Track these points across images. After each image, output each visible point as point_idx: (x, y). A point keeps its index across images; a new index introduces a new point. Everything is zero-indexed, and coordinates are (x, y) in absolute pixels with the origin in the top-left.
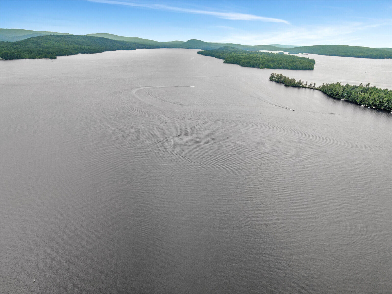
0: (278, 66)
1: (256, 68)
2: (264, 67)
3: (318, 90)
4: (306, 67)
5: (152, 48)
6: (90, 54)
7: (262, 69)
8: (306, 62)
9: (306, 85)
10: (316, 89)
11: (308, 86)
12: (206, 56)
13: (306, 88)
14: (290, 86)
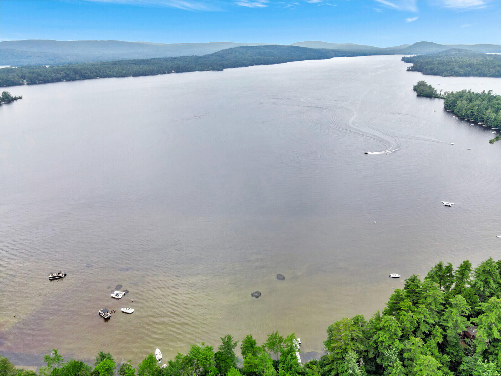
2: (449, 74)
9: (440, 94)
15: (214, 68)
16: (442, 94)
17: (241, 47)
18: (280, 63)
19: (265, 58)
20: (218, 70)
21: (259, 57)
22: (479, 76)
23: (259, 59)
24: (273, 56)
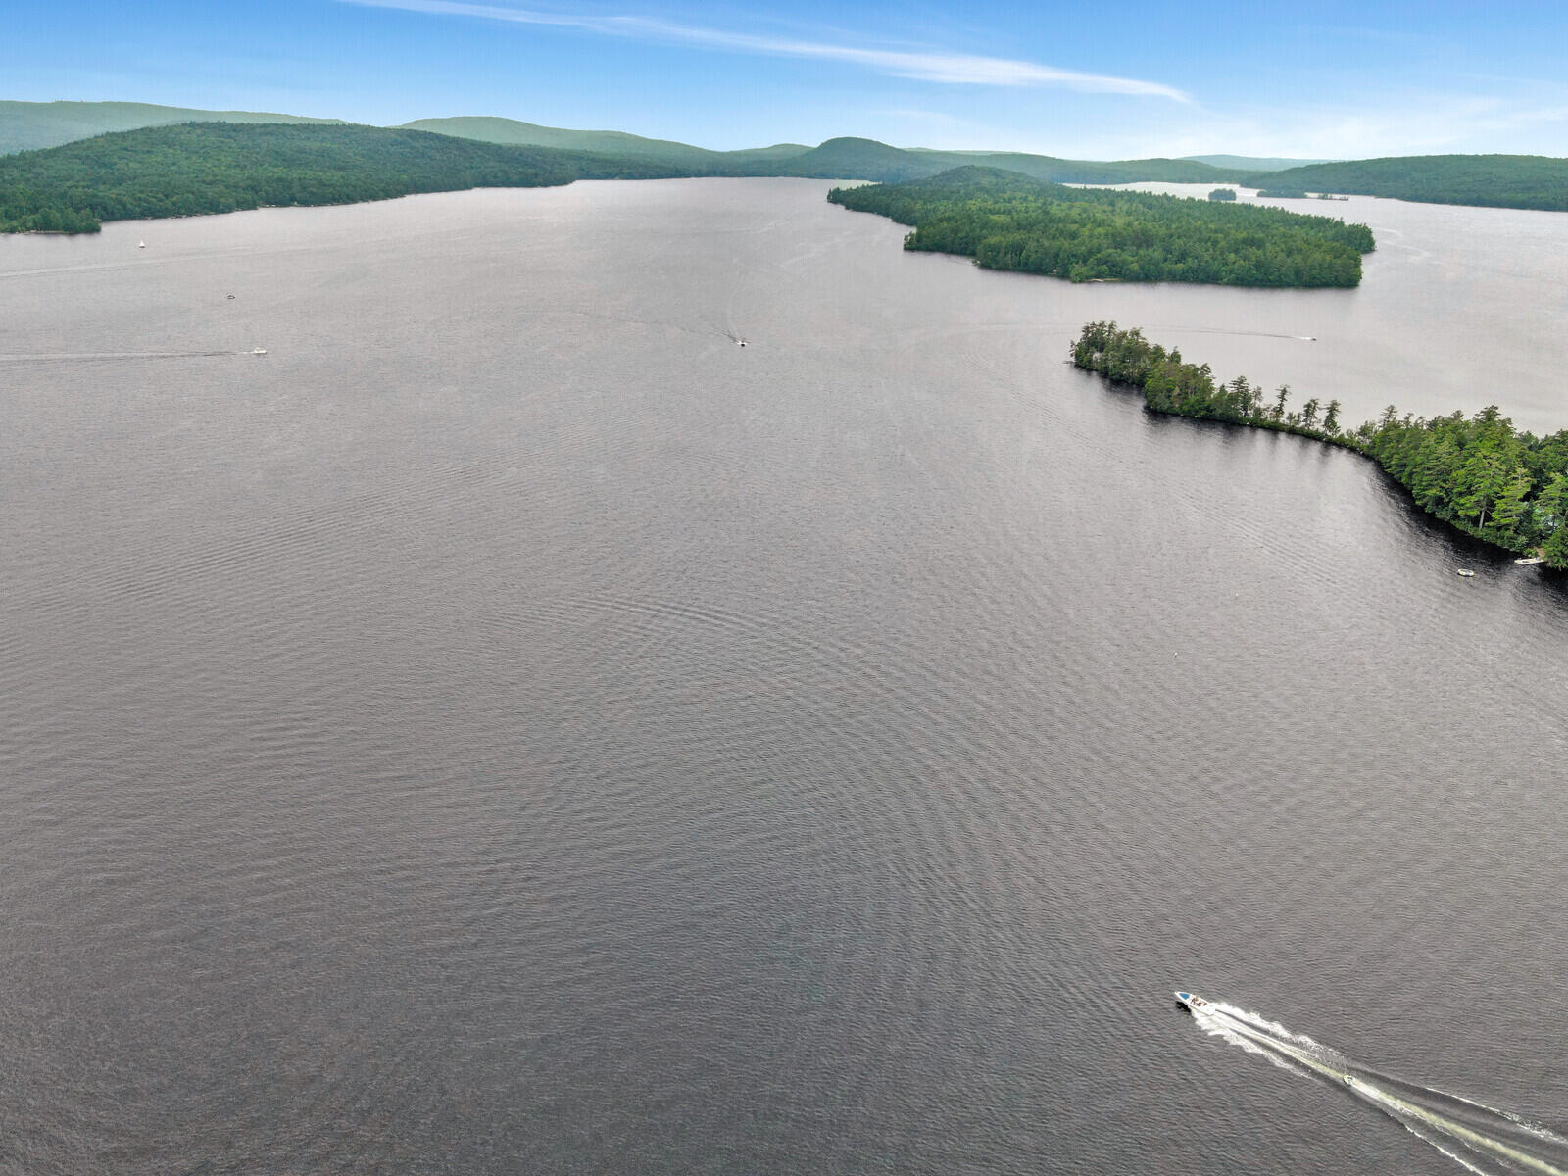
0: (1167, 266)
1: (1052, 276)
2: (1093, 273)
3: (1353, 450)
4: (1315, 272)
5: (651, 178)
6: (319, 205)
7: (1080, 282)
8: (1319, 246)
9: (1279, 411)
10: (1341, 444)
11: (1290, 417)
12: (858, 210)
13: (1274, 429)
14: (1176, 415)
15: (46, 217)
16: (1286, 410)
17: (193, 125)
18: (374, 197)
19: (310, 174)
20: (71, 231)
21: (281, 172)
22: (1192, 282)
23: (280, 180)
24: (341, 169)
